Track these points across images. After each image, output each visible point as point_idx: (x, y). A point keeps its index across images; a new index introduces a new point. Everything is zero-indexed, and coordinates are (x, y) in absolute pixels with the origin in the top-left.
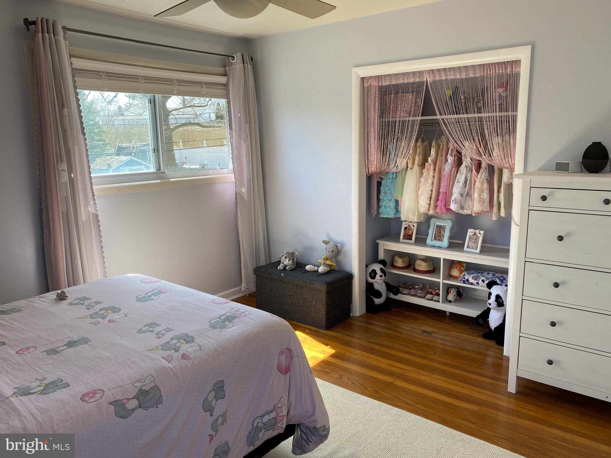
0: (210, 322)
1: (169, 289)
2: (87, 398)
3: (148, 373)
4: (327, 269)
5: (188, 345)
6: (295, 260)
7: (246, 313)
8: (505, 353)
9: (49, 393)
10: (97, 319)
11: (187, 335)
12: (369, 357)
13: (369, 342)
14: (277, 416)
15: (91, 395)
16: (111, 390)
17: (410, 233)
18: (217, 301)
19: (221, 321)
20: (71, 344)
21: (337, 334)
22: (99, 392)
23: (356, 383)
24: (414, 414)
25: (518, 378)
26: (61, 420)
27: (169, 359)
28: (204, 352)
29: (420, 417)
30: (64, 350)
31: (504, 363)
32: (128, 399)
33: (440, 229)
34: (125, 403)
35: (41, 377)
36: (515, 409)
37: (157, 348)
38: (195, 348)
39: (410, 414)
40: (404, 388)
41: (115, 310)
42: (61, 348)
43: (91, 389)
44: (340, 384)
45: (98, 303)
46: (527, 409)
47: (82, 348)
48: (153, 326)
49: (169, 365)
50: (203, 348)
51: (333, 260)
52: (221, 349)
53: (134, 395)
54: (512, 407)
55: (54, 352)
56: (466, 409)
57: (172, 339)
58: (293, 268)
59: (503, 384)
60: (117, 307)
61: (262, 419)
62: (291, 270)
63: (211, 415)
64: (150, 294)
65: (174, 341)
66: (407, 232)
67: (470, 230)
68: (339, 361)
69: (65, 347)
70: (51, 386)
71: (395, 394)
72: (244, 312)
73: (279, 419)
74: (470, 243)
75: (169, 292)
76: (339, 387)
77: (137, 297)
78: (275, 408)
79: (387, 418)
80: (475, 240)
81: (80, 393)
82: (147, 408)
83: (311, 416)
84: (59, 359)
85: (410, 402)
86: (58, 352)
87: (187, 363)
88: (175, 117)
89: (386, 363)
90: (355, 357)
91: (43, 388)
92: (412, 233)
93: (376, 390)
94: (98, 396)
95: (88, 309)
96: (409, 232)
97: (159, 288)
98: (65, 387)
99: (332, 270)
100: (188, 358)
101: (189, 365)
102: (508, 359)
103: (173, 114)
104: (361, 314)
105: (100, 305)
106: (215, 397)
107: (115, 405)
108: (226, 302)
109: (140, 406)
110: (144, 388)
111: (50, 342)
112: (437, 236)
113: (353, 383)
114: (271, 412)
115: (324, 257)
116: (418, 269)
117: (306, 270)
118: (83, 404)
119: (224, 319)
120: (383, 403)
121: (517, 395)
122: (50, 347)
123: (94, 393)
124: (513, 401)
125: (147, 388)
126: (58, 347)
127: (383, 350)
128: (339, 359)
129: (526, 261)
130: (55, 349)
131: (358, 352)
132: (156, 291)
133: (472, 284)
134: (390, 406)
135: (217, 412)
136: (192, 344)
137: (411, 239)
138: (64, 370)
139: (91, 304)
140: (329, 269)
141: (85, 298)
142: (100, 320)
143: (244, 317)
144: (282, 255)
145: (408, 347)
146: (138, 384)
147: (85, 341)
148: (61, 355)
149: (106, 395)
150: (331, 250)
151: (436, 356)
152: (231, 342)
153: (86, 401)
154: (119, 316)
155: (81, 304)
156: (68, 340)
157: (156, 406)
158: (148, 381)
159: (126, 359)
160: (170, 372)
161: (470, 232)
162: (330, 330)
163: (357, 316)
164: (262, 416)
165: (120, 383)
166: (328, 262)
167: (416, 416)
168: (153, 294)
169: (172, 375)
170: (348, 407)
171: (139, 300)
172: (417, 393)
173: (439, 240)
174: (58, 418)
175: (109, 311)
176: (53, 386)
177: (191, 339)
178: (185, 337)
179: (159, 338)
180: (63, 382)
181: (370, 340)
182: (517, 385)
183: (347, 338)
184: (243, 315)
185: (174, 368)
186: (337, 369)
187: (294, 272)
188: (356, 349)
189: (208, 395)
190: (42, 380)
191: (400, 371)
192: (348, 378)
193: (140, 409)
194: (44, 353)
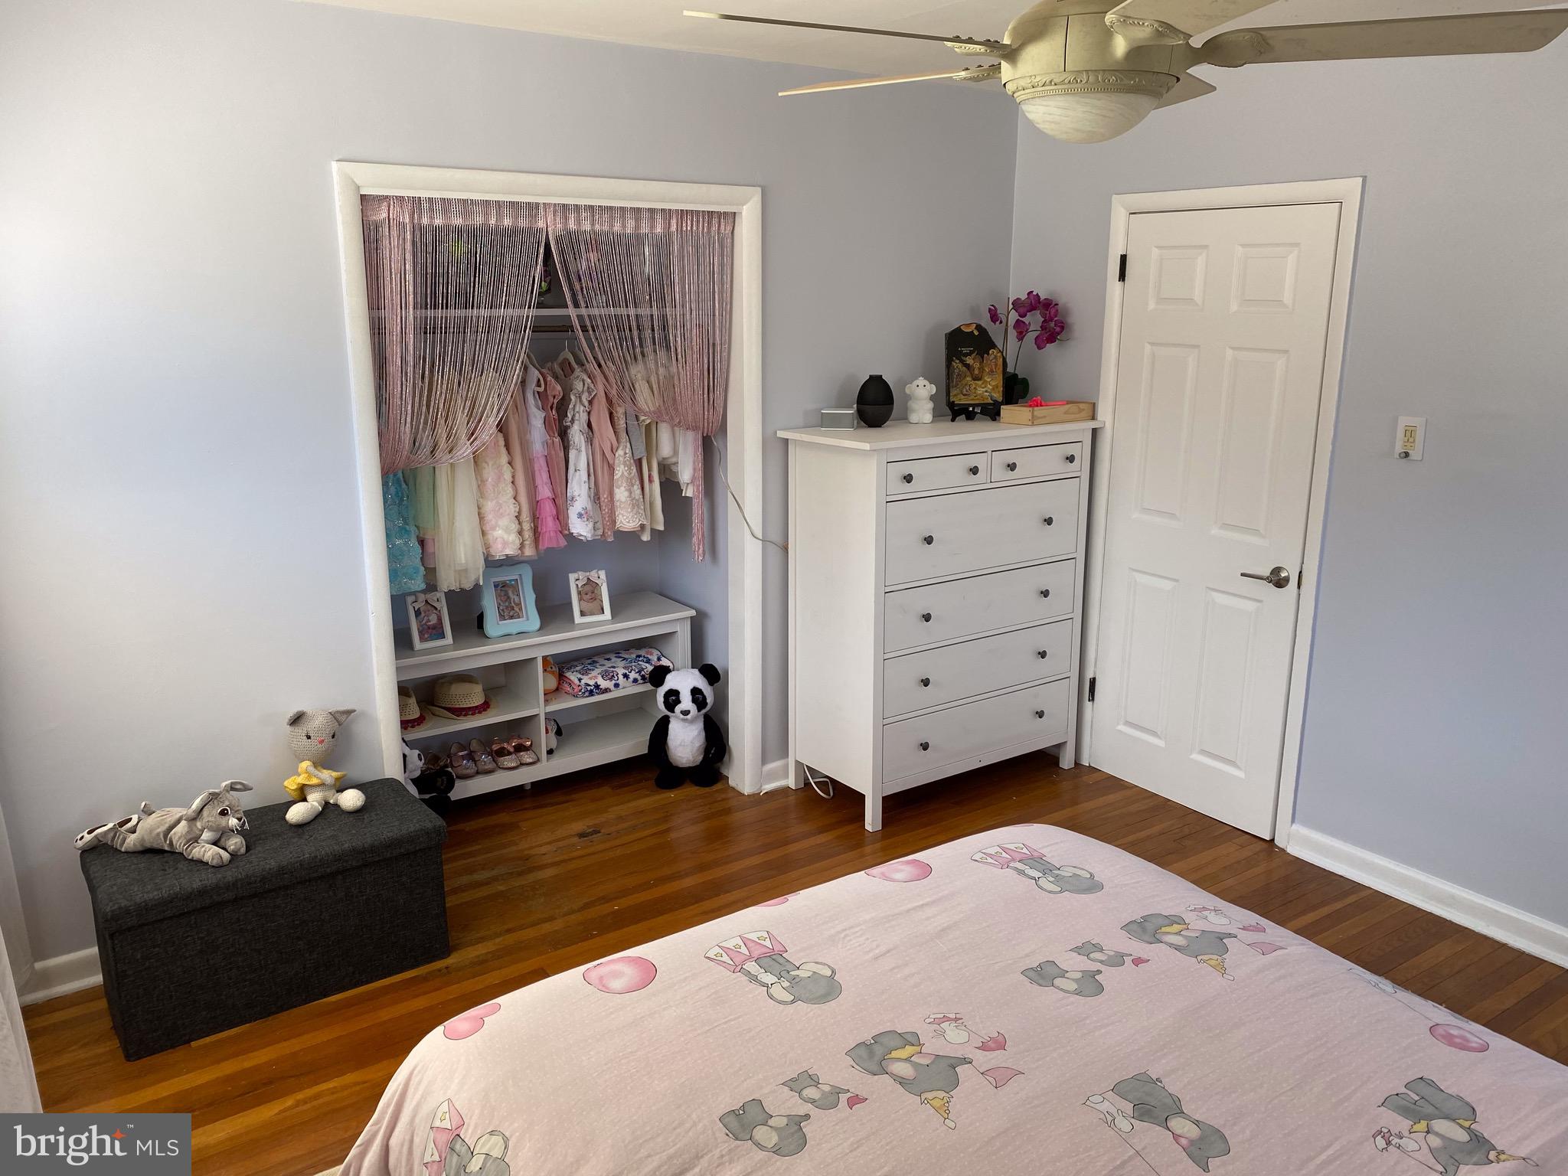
17: (433, 619)
33: (506, 591)
66: (424, 622)
67: (572, 577)
74: (584, 604)
80: (590, 594)
92: (440, 619)
96: (429, 621)
112: (503, 610)
116: (461, 706)
133: (607, 690)
137: (442, 636)
150: (327, 736)
161: (575, 580)
173: (512, 617)
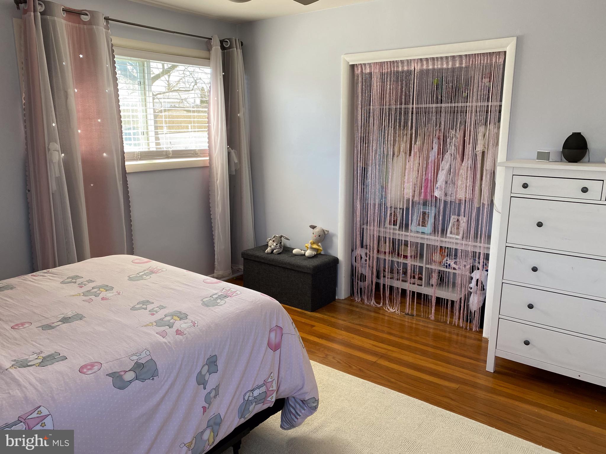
0: (202, 300)
1: (161, 269)
2: (85, 370)
3: (144, 347)
4: (314, 253)
5: (182, 321)
6: (282, 244)
7: (237, 292)
8: (484, 335)
9: (47, 365)
10: (91, 297)
11: (180, 312)
12: (353, 338)
13: (353, 323)
14: (267, 389)
15: (89, 367)
16: (108, 363)
17: (395, 219)
18: (208, 281)
19: (213, 299)
20: (65, 320)
21: (323, 315)
22: (96, 364)
23: (342, 362)
24: (397, 391)
25: (497, 358)
26: (61, 390)
27: (164, 334)
28: (197, 328)
29: (403, 394)
30: (59, 325)
31: (483, 344)
32: (126, 372)
33: (424, 216)
34: (122, 375)
35: (39, 350)
36: (492, 387)
37: (151, 324)
38: (189, 324)
39: (393, 391)
40: (387, 367)
41: (108, 288)
42: (56, 324)
43: (88, 362)
44: (326, 363)
45: (91, 281)
46: (505, 387)
47: (76, 324)
48: (146, 304)
49: (164, 340)
50: (196, 325)
51: (320, 244)
52: (213, 326)
53: (131, 367)
54: (490, 385)
55: (48, 327)
56: (445, 387)
57: (166, 316)
58: (281, 251)
59: (482, 364)
60: (110, 285)
61: (253, 393)
62: (278, 254)
63: (205, 388)
64: (142, 274)
65: (168, 318)
66: (392, 218)
68: (325, 341)
69: (60, 323)
70: (48, 359)
71: (378, 373)
72: (236, 291)
73: (268, 393)
74: (453, 229)
75: (160, 272)
76: (324, 366)
77: (129, 277)
78: (265, 383)
79: (371, 395)
80: (457, 226)
81: (77, 365)
82: (143, 380)
83: (300, 389)
84: (55, 334)
85: (393, 380)
86: (53, 328)
87: (182, 338)
88: (160, 101)
89: (370, 344)
90: (340, 337)
91: (41, 361)
92: (397, 219)
93: (360, 369)
94: (96, 368)
95: (81, 287)
97: (150, 268)
98: (62, 360)
99: (319, 254)
100: (182, 334)
101: (183, 340)
102: (487, 341)
103: (158, 98)
104: (346, 297)
105: (93, 283)
106: (208, 371)
107: (113, 376)
108: (217, 282)
109: (137, 378)
110: (140, 361)
111: (45, 318)
112: (420, 222)
113: (338, 362)
114: (261, 386)
115: (311, 241)
117: (293, 253)
118: (82, 375)
119: (216, 298)
120: (367, 381)
121: (495, 374)
122: (45, 322)
123: (92, 365)
124: (491, 379)
125: (143, 361)
126: (53, 323)
127: (368, 331)
128: (325, 340)
129: (506, 246)
130: (50, 324)
131: (344, 333)
132: (147, 271)
134: (374, 384)
135: (211, 385)
136: (186, 321)
137: (396, 225)
138: (60, 344)
139: (84, 283)
140: (316, 253)
141: (77, 277)
142: (93, 297)
143: (236, 296)
144: (270, 239)
145: (392, 329)
146: (135, 358)
147: (79, 317)
148: (56, 331)
149: (104, 367)
150: (317, 235)
151: (418, 337)
152: (224, 319)
153: (84, 372)
154: (112, 294)
155: (73, 282)
156: (62, 316)
157: (152, 378)
158: (143, 355)
159: (121, 334)
160: (165, 347)
162: (316, 312)
163: (342, 299)
164: (253, 390)
165: (117, 356)
166: (315, 246)
167: (399, 393)
168: (145, 274)
169: (167, 349)
170: (333, 385)
171: (130, 279)
172: (400, 372)
173: (423, 226)
174: (58, 389)
175: (101, 289)
176: (51, 359)
177: (184, 316)
178: (179, 314)
179: (153, 314)
180: (60, 356)
181: (355, 322)
182: (495, 365)
183: (333, 320)
184: (235, 294)
185: (169, 342)
186: (323, 349)
187: (281, 255)
188: (342, 330)
189: (202, 369)
190: (39, 353)
191: (383, 351)
192: (334, 358)
193: (137, 381)
194: (39, 328)
